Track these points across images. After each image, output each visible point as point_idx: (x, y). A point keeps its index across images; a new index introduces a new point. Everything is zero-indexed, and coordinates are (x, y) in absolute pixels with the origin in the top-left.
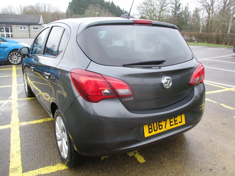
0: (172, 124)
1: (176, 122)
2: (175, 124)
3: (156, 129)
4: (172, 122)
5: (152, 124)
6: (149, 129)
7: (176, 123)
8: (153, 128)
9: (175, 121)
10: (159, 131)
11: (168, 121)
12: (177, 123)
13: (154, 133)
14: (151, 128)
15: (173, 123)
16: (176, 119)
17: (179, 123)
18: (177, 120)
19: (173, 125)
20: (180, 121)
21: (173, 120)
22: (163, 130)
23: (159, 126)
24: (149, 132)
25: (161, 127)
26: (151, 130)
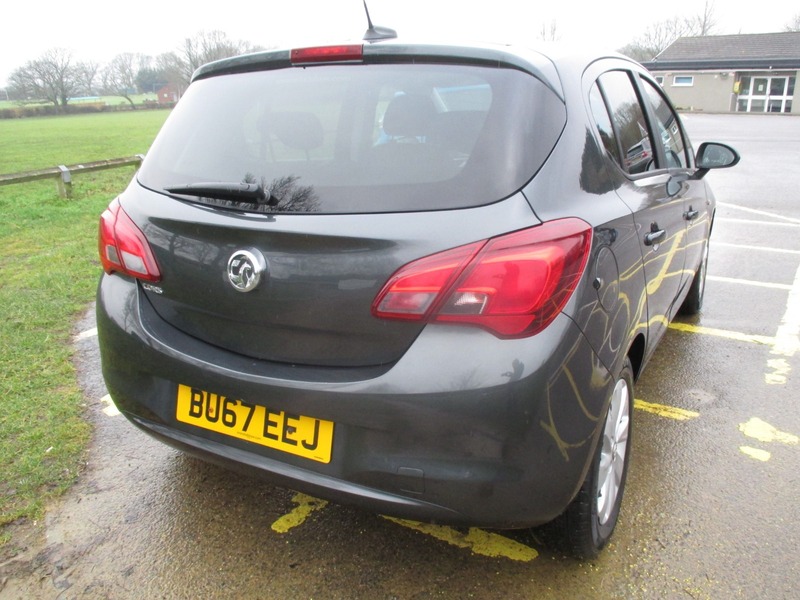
0: (271, 430)
1: (290, 433)
2: (285, 440)
3: (213, 415)
4: (274, 424)
5: (205, 394)
6: (194, 403)
7: (288, 436)
8: (204, 405)
9: (287, 428)
10: (219, 427)
11: (260, 413)
12: (294, 443)
13: (202, 422)
14: (200, 404)
15: (278, 431)
16: (291, 422)
17: (300, 443)
18: (294, 429)
19: (275, 437)
20: (310, 442)
21: (278, 419)
22: (235, 432)
23: (226, 411)
24: (192, 413)
25: (229, 418)
26: (196, 409)
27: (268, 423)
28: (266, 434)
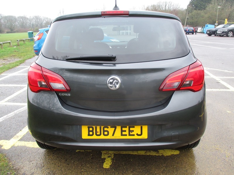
0: (124, 133)
1: (132, 132)
2: (130, 135)
3: (99, 133)
4: (125, 131)
5: (94, 127)
6: (89, 131)
7: (131, 133)
8: (94, 131)
9: (130, 131)
10: (102, 137)
11: (119, 129)
12: (134, 135)
13: (95, 137)
14: (92, 131)
15: (127, 133)
16: (131, 129)
17: (136, 135)
18: (133, 131)
19: (126, 135)
20: (140, 133)
21: (127, 129)
22: (110, 137)
23: (104, 131)
24: (89, 135)
25: (106, 133)
26: (91, 133)
27: (122, 131)
28: (122, 135)
